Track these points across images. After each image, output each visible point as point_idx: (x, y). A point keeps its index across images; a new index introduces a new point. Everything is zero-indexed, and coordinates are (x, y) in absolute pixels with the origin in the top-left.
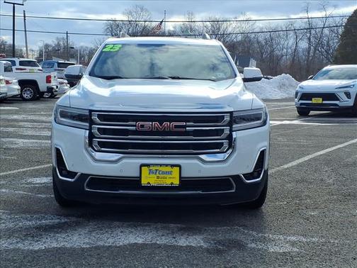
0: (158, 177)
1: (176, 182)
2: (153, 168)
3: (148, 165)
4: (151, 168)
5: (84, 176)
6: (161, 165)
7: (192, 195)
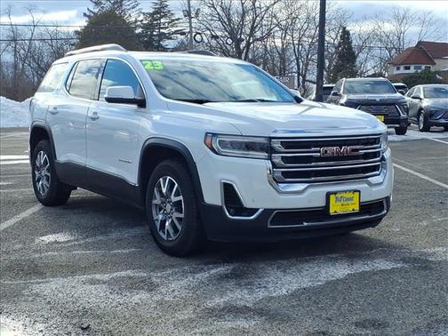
0: (342, 205)
1: (357, 208)
2: (338, 195)
3: (335, 193)
4: (337, 195)
5: (267, 212)
6: (345, 191)
7: (364, 219)
